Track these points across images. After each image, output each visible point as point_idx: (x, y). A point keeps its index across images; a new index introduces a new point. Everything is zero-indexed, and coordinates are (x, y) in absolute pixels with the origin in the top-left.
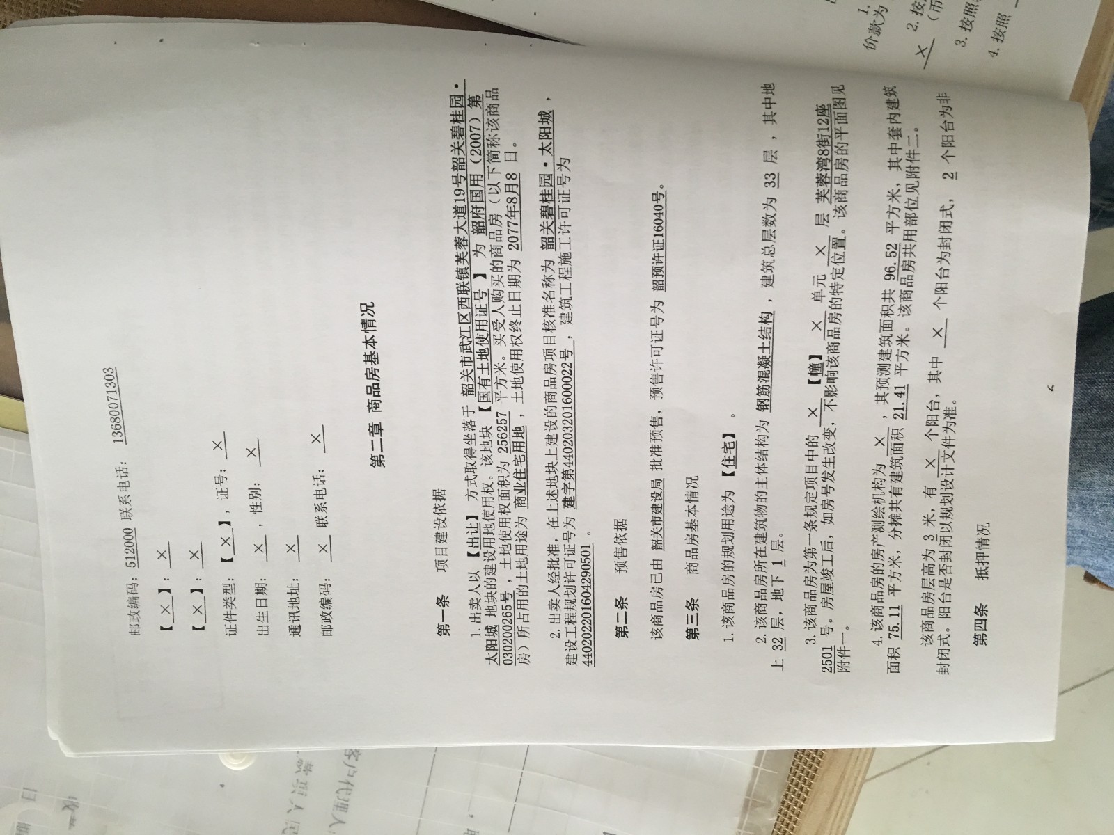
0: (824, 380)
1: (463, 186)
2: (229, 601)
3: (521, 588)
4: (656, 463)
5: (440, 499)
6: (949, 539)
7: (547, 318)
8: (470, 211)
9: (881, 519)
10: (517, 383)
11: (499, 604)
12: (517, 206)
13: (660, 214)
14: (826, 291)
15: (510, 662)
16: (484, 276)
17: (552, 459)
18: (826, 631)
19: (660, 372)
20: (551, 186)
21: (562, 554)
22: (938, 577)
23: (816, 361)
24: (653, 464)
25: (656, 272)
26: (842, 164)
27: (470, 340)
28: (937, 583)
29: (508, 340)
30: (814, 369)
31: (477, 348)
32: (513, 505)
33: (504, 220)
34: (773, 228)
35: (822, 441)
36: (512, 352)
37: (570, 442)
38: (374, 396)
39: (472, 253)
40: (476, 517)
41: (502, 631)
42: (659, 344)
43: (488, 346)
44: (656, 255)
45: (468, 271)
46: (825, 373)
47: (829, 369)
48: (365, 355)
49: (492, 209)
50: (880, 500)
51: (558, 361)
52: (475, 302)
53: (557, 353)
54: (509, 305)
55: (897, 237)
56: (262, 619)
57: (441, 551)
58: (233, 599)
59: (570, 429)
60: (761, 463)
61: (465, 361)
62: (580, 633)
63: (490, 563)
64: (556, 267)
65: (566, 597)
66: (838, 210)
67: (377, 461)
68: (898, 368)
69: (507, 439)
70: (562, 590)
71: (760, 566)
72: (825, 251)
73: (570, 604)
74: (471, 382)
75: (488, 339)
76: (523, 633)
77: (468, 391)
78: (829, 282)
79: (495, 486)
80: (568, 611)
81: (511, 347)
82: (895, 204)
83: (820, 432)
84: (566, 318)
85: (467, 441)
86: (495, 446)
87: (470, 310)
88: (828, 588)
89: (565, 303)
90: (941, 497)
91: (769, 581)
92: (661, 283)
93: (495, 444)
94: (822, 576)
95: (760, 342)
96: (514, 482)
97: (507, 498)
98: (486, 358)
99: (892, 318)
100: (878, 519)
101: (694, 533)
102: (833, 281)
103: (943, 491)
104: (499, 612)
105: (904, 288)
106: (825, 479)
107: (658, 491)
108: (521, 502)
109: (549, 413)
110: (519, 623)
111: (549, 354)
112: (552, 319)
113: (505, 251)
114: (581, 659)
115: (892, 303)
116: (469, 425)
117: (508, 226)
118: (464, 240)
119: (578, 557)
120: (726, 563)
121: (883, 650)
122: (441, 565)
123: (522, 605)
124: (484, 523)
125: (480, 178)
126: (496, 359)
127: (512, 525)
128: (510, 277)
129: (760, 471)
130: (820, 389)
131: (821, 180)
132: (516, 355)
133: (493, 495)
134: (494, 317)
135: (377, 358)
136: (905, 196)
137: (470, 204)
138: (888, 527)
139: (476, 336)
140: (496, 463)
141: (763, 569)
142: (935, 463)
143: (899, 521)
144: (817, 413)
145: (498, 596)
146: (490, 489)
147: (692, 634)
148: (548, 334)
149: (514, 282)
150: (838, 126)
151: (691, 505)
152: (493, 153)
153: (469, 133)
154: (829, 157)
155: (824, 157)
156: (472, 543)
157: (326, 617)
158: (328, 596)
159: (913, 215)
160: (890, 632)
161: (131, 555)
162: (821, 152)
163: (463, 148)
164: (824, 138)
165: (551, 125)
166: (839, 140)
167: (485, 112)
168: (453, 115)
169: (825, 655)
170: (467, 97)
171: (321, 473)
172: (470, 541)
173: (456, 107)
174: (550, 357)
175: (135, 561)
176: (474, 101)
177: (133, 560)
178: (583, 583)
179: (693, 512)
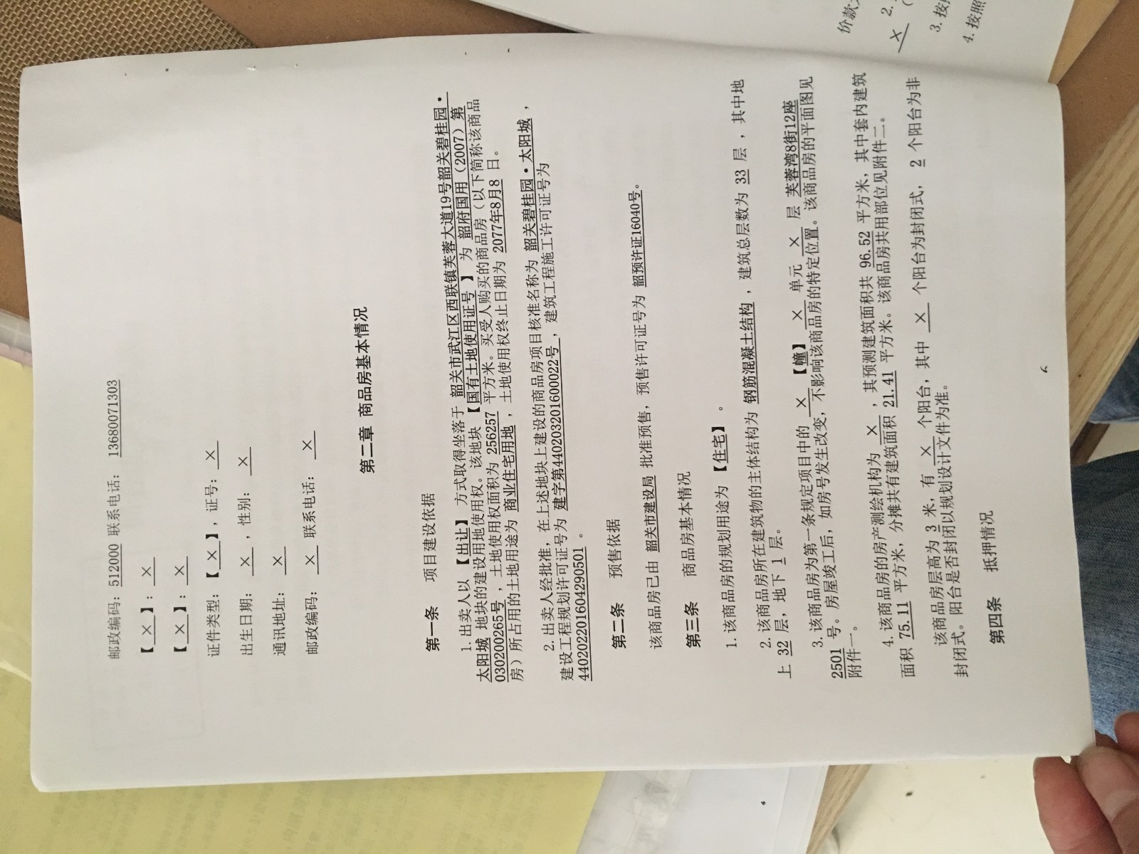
0: (809, 368)
1: (449, 194)
2: (213, 619)
3: (512, 597)
4: (646, 460)
5: (429, 504)
6: (952, 529)
7: (533, 317)
8: (456, 217)
9: (880, 511)
10: (506, 383)
11: (490, 614)
12: (501, 210)
13: (637, 212)
14: (804, 281)
15: (503, 678)
16: (471, 278)
17: (542, 459)
18: (833, 633)
19: (645, 367)
20: (532, 190)
21: (554, 559)
22: (945, 570)
23: (800, 350)
24: (643, 460)
25: (636, 268)
26: (809, 159)
27: (459, 340)
28: (944, 577)
29: (495, 339)
30: (799, 359)
31: (466, 348)
32: (502, 508)
33: (489, 224)
34: (746, 222)
35: (813, 432)
36: (500, 352)
37: (559, 440)
38: (366, 400)
39: (459, 257)
40: (466, 522)
41: (493, 645)
42: (642, 339)
43: (476, 346)
44: (635, 252)
45: (456, 274)
46: (810, 362)
47: (813, 358)
48: (358, 359)
49: (476, 214)
50: (878, 491)
51: (545, 359)
52: (463, 304)
53: (543, 350)
54: (495, 305)
55: (869, 225)
56: (245, 637)
57: (430, 560)
58: (217, 617)
59: (558, 427)
60: (753, 456)
61: (454, 362)
62: (575, 643)
63: (480, 571)
64: (540, 266)
65: (560, 605)
66: (809, 202)
67: (367, 467)
68: (883, 355)
69: (496, 440)
70: (555, 598)
71: (759, 566)
72: (799, 242)
73: (564, 613)
74: (460, 383)
75: (476, 339)
76: (515, 646)
77: (457, 392)
78: (805, 271)
79: (485, 489)
80: (562, 621)
81: (498, 346)
82: (864, 194)
83: (810, 423)
84: (552, 317)
85: (456, 443)
86: (484, 448)
87: (458, 312)
88: (832, 586)
89: (550, 302)
90: (939, 486)
91: (769, 580)
92: (641, 278)
93: (484, 444)
94: (825, 574)
95: (742, 333)
96: (503, 484)
97: (497, 501)
98: (475, 358)
99: (872, 304)
100: (877, 511)
101: (689, 532)
102: (810, 271)
103: (941, 480)
104: (490, 624)
105: (882, 274)
106: (819, 471)
107: (650, 489)
108: (510, 505)
109: (537, 412)
110: (511, 635)
111: (535, 352)
112: (537, 318)
113: (490, 253)
114: (577, 673)
115: (870, 289)
116: (458, 426)
117: (493, 229)
118: (451, 245)
119: (570, 561)
120: (724, 563)
121: (894, 651)
122: (430, 575)
123: (514, 615)
124: (473, 528)
125: (464, 185)
126: (484, 360)
127: (502, 529)
128: (496, 279)
129: (753, 465)
130: (807, 378)
131: (789, 175)
132: (503, 354)
133: (482, 498)
134: (481, 317)
135: (369, 362)
136: (873, 186)
137: (456, 210)
138: (888, 519)
139: (464, 337)
140: (486, 465)
141: (763, 568)
142: (931, 451)
143: (899, 512)
144: (806, 403)
145: (488, 607)
146: (479, 492)
147: (693, 641)
148: (534, 332)
149: (500, 283)
150: (804, 122)
151: (685, 503)
152: (476, 162)
153: (453, 144)
154: (796, 152)
155: (791, 153)
156: (462, 549)
157: (312, 635)
158: (314, 611)
159: (883, 204)
160: (901, 632)
161: (115, 572)
162: (788, 149)
163: (448, 158)
164: (790, 134)
165: (530, 133)
166: (805, 136)
167: (468, 123)
168: (437, 127)
169: (834, 659)
170: (450, 110)
171: (311, 481)
172: (460, 547)
173: (439, 119)
174: (536, 355)
175: (119, 579)
176: (457, 113)
177: (116, 578)
178: (577, 589)
179: (687, 510)
